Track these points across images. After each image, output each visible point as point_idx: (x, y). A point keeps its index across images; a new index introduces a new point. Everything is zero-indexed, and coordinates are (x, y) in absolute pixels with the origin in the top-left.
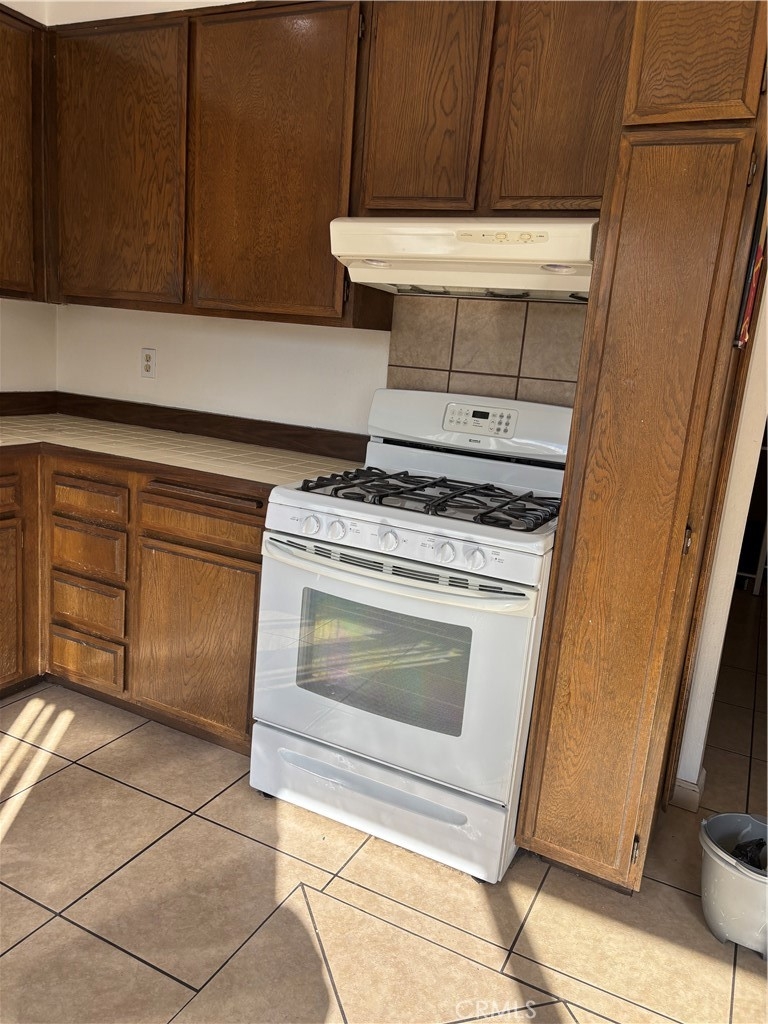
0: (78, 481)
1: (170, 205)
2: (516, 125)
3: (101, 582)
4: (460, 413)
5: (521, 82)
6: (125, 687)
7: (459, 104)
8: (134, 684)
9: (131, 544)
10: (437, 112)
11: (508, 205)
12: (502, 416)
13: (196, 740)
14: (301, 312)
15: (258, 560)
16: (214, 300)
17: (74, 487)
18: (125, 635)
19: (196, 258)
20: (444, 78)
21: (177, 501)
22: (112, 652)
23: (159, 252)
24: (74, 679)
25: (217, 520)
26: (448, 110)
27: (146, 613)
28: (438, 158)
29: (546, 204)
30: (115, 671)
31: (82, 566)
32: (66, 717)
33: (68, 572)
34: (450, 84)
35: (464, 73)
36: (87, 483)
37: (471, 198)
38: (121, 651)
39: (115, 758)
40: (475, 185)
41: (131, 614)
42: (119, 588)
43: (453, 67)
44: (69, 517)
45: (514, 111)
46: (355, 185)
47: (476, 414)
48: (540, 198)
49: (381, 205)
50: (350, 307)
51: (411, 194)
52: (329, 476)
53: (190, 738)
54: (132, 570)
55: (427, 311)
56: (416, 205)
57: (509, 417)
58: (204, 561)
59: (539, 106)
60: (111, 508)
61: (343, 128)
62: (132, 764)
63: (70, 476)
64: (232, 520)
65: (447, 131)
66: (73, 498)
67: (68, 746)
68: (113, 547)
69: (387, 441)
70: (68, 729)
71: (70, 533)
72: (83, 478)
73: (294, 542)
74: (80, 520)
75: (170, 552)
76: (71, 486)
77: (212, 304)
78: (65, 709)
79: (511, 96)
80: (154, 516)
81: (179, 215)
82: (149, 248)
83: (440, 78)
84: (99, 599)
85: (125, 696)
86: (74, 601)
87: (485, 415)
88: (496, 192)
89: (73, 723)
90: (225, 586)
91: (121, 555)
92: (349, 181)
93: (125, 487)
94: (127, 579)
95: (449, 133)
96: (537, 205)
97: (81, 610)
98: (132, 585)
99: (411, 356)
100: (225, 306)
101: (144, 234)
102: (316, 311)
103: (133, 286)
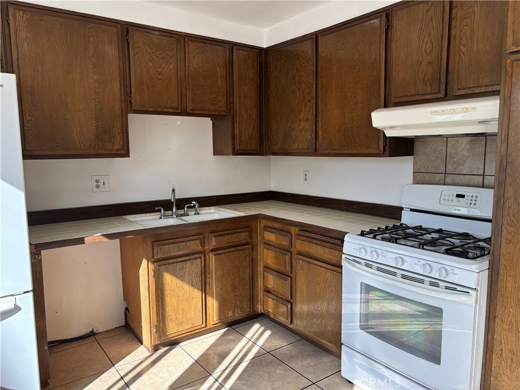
0: (272, 230)
1: (309, 111)
2: (464, 54)
3: (282, 274)
4: (449, 195)
5: (464, 34)
6: (292, 322)
7: (434, 48)
8: (295, 322)
9: (293, 257)
10: (424, 55)
11: (462, 92)
12: (472, 197)
13: (322, 351)
14: (365, 152)
15: (341, 267)
16: (327, 150)
17: (271, 232)
18: (291, 298)
19: (320, 132)
20: (426, 39)
21: (309, 239)
22: (286, 305)
23: (305, 131)
24: (272, 316)
25: (325, 248)
26: (429, 53)
27: (299, 289)
28: (425, 75)
29: (483, 90)
30: (287, 314)
31: (274, 266)
32: (268, 333)
33: (269, 269)
34: (429, 41)
35: (435, 34)
36: (276, 230)
37: (443, 92)
38: (289, 306)
39: (285, 353)
40: (444, 85)
41: (293, 289)
42: (288, 276)
43: (430, 33)
44: (270, 245)
45: (462, 47)
46: (387, 93)
47: (458, 196)
48: (479, 87)
49: (399, 100)
50: (387, 148)
51: (412, 94)
52: (376, 229)
53: (319, 349)
54: (293, 269)
55: (431, 145)
56: (416, 98)
57: (476, 197)
58: (321, 266)
59: (475, 43)
60: (284, 242)
61: (380, 69)
62: (292, 357)
63: (270, 227)
64: (331, 248)
65: (429, 62)
66: (271, 237)
67: (267, 345)
68: (285, 258)
69: (412, 210)
70: (268, 338)
71: (269, 252)
72: (274, 228)
73: (356, 260)
74: (274, 246)
75: (307, 261)
76: (270, 232)
77: (327, 152)
78: (268, 329)
79: (460, 41)
80: (301, 245)
81: (313, 115)
82: (301, 130)
83: (424, 39)
84: (281, 281)
85: (291, 326)
86: (272, 281)
87: (463, 196)
88: (455, 87)
89: (270, 336)
90: (329, 279)
91: (289, 262)
92: (384, 91)
93: (290, 233)
94: (291, 273)
95: (430, 63)
96: (478, 91)
97: (274, 285)
98: (293, 275)
99: (424, 167)
100: (332, 152)
101: (300, 125)
102: (372, 151)
103: (296, 147)
